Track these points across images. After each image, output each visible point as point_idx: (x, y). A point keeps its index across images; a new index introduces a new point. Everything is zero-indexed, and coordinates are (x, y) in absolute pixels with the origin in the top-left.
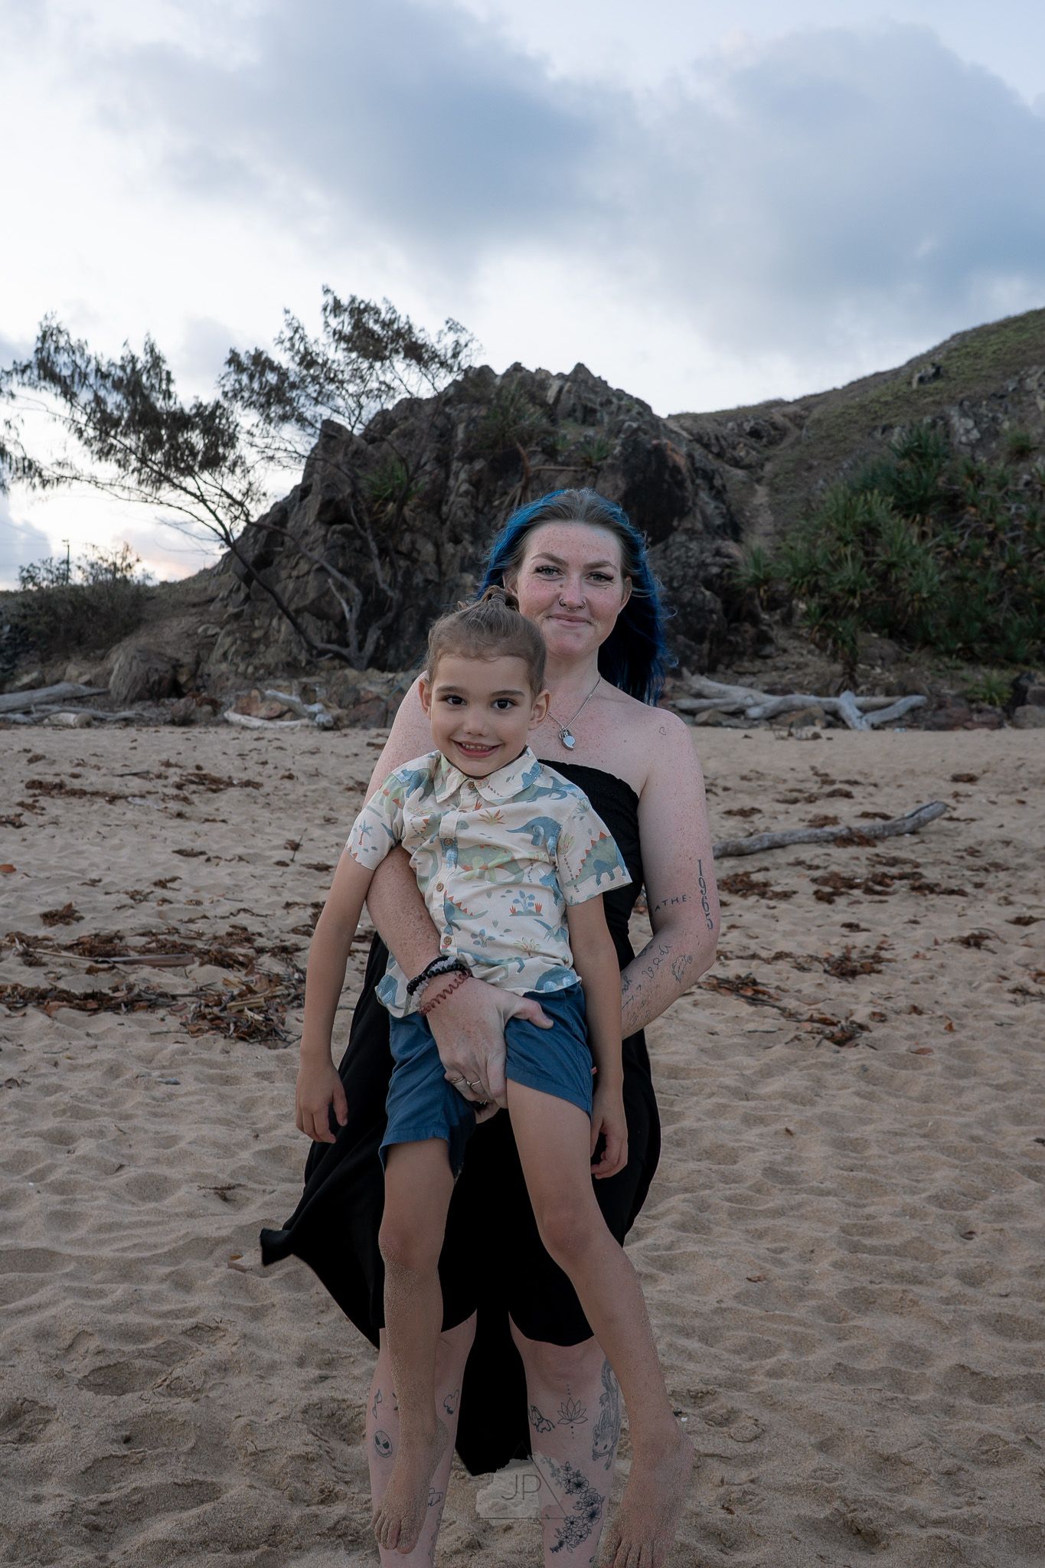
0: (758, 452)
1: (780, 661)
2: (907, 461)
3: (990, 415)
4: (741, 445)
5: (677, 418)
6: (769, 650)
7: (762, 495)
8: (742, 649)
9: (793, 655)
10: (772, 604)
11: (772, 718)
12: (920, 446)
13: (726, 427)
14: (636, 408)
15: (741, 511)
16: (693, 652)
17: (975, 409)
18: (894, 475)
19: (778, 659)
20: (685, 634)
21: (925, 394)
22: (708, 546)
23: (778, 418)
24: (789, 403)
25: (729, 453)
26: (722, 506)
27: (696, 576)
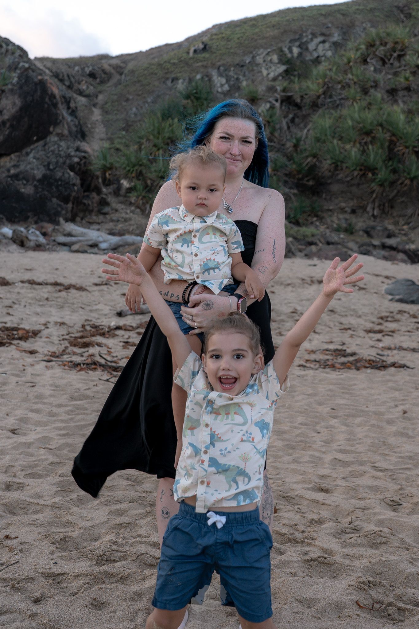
0: (94, 87)
1: (115, 216)
2: (189, 101)
3: (236, 77)
4: (84, 82)
5: (42, 60)
6: (106, 209)
7: (97, 115)
8: (91, 208)
9: (121, 213)
10: (107, 183)
11: (115, 249)
12: (196, 93)
13: (74, 69)
14: (18, 53)
15: (85, 123)
16: (62, 209)
17: (227, 72)
18: (182, 110)
19: (112, 215)
20: (57, 198)
21: (198, 61)
22: (72, 145)
23: (106, 67)
24: (112, 58)
25: (76, 86)
26: (75, 120)
27: (64, 163)
